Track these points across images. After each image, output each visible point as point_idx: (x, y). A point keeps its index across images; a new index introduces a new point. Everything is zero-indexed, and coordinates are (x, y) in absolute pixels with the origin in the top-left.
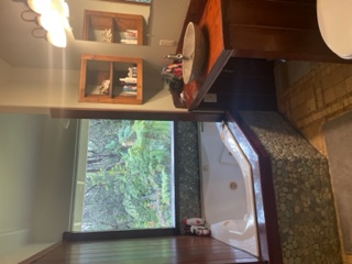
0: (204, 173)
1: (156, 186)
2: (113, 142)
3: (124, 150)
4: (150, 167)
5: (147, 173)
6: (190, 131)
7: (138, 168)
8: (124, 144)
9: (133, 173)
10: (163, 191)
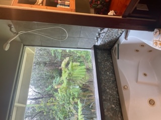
0: (124, 92)
1: (74, 112)
2: (50, 87)
3: (56, 90)
4: (71, 100)
5: (69, 103)
6: (107, 60)
7: (64, 100)
8: (56, 87)
9: (61, 103)
10: (79, 114)
